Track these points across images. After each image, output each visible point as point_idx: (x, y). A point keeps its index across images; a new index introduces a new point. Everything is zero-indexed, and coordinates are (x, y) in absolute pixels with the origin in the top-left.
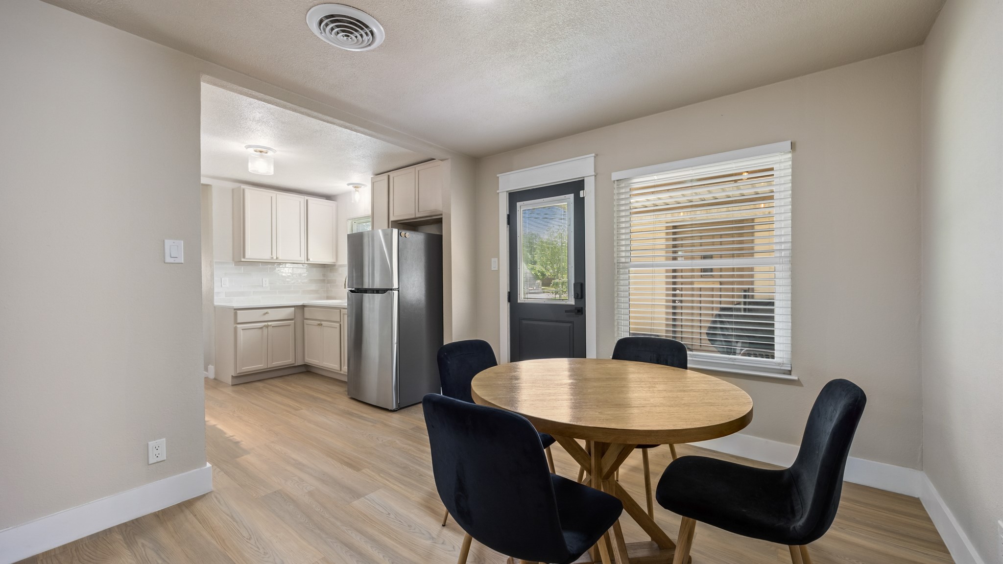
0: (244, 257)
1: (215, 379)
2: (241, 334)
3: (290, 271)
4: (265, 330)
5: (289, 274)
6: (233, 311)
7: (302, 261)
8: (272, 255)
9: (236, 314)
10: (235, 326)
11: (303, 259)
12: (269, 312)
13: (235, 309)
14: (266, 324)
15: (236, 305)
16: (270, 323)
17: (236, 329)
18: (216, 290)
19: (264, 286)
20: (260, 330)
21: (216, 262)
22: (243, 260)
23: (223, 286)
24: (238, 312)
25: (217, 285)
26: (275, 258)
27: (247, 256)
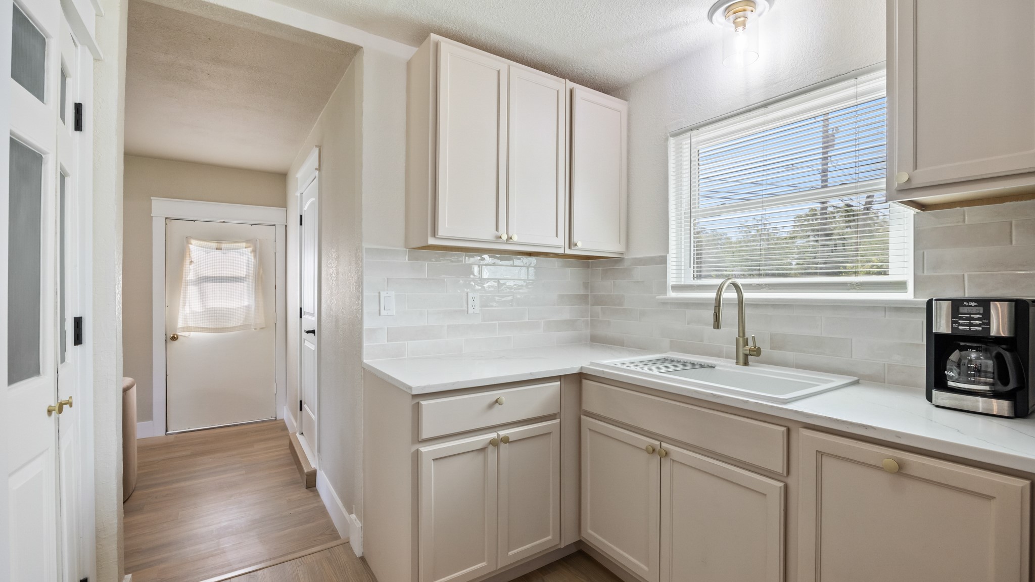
0: (434, 234)
1: (363, 559)
2: (430, 471)
3: (523, 276)
4: (492, 453)
5: (520, 283)
6: (409, 403)
7: (559, 247)
8: (497, 230)
9: (417, 409)
10: (414, 449)
11: (558, 244)
12: (503, 399)
13: (415, 396)
14: (493, 435)
15: (417, 381)
16: (503, 433)
17: (417, 455)
18: (367, 324)
19: (471, 311)
20: (480, 458)
21: (368, 250)
22: (432, 241)
23: (383, 312)
24: (424, 403)
25: (369, 309)
26: (505, 237)
27: (441, 232)
